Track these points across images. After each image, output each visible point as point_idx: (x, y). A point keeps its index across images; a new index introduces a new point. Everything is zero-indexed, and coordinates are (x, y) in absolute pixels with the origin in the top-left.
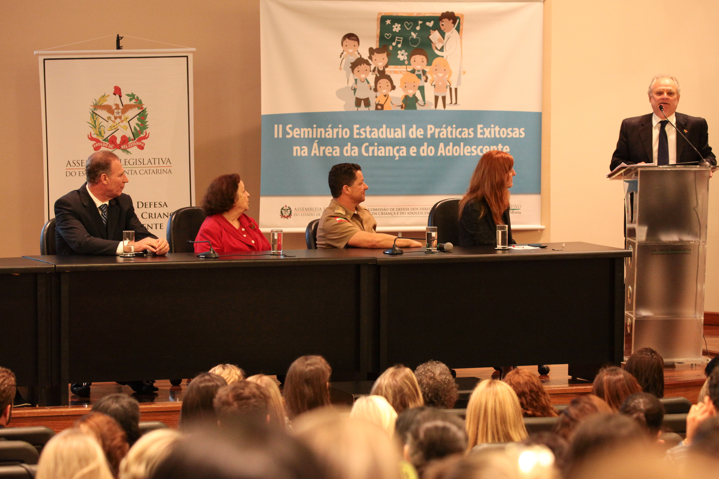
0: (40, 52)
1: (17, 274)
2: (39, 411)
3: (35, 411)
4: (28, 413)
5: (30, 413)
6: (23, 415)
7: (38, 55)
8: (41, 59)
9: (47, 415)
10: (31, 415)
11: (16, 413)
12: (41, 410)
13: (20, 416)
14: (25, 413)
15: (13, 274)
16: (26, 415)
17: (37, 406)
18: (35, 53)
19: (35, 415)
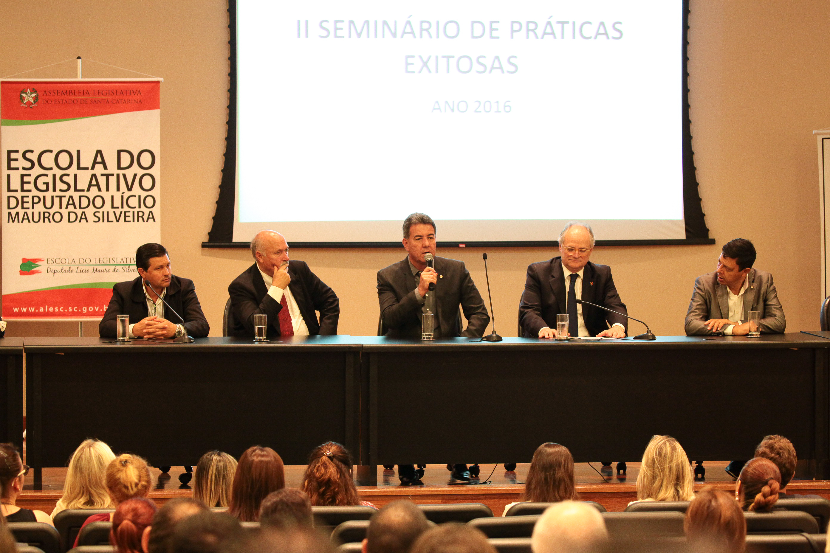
0: (819, 131)
1: (796, 349)
2: (816, 484)
3: (811, 484)
4: (804, 486)
5: (807, 486)
6: (800, 488)
7: (817, 134)
8: (819, 138)
9: (824, 488)
10: (808, 488)
11: (793, 486)
12: (818, 483)
13: (797, 488)
14: (802, 486)
15: (791, 349)
16: (803, 488)
17: (814, 479)
18: (814, 132)
19: (812, 488)
